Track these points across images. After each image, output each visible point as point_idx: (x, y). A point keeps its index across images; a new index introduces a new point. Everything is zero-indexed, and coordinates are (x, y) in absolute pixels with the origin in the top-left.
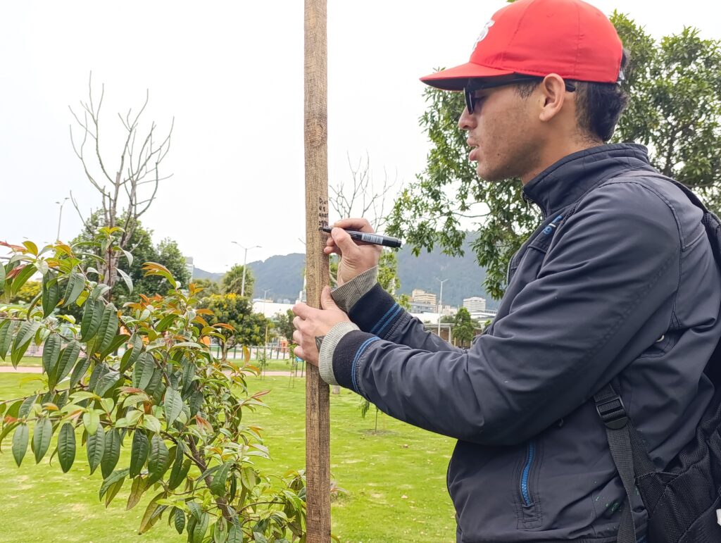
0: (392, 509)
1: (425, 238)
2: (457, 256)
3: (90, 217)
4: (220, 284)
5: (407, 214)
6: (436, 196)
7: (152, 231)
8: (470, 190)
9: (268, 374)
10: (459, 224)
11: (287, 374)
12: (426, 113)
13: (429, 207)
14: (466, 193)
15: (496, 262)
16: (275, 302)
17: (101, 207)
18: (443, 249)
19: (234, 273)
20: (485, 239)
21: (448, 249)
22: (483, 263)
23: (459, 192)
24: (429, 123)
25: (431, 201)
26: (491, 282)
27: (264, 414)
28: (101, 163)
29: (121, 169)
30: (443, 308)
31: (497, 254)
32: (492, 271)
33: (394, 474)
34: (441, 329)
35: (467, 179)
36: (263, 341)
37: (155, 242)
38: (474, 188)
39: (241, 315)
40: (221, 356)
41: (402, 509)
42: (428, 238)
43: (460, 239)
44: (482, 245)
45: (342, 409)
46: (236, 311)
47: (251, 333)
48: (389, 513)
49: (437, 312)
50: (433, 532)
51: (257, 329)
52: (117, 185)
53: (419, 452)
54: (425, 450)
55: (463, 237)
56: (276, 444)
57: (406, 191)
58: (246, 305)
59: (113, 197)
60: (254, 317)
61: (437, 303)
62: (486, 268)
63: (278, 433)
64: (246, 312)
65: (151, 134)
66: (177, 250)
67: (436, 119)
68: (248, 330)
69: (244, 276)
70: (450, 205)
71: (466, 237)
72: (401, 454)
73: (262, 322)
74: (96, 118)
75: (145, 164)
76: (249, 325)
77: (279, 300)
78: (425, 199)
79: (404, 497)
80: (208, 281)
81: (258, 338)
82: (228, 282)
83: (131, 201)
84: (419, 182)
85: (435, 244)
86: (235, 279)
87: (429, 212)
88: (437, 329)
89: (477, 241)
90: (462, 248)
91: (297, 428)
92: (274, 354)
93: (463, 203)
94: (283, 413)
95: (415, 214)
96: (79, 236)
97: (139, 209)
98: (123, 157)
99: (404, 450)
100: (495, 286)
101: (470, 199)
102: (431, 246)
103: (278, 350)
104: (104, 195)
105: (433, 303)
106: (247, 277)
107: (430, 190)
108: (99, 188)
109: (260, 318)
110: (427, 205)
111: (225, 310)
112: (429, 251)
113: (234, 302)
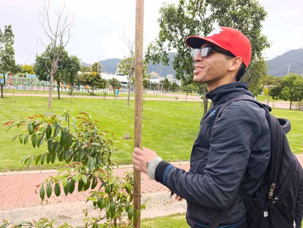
0: (145, 142)
1: (157, 60)
2: (167, 66)
3: (47, 46)
4: (91, 68)
5: (152, 51)
6: (161, 46)
7: (68, 51)
8: (172, 44)
9: (107, 98)
10: (168, 55)
11: (113, 98)
12: (159, 19)
13: (159, 49)
14: (170, 45)
15: (179, 69)
16: (108, 74)
17: (51, 43)
18: (163, 63)
19: (95, 65)
20: (176, 61)
21: (164, 63)
22: (175, 69)
23: (168, 45)
24: (160, 22)
25: (159, 47)
26: (177, 75)
27: (107, 111)
28: (50, 28)
29: (57, 31)
30: (161, 77)
31: (179, 66)
32: (177, 71)
33: (146, 131)
34: (160, 84)
35: (171, 41)
36: (105, 87)
37: (69, 55)
38: (173, 43)
39: (98, 79)
40: (92, 92)
41: (148, 142)
42: (158, 59)
43: (168, 60)
44: (175, 63)
45: (130, 110)
46: (96, 78)
47: (101, 85)
48: (144, 143)
49: (159, 79)
50: (157, 149)
51: (103, 84)
52: (56, 36)
53: (153, 124)
54: (154, 123)
55: (169, 59)
56: (110, 121)
57: (151, 43)
58: (99, 76)
59: (55, 40)
60: (102, 80)
61: (159, 76)
62: (175, 70)
63: (111, 117)
64: (100, 78)
65: (66, 19)
66: (77, 58)
67: (162, 20)
68: (100, 84)
69: (98, 66)
70: (165, 49)
71: (170, 60)
72: (148, 124)
73: (104, 81)
74: (47, 12)
75: (65, 29)
76: (101, 82)
77: (109, 73)
78: (157, 46)
79: (149, 138)
80: (86, 67)
81: (103, 86)
82: (93, 67)
83: (61, 42)
84: (156, 40)
85: (160, 61)
86: (95, 67)
87: (158, 51)
88: (158, 84)
89: (173, 61)
90: (168, 63)
91: (117, 116)
92: (109, 91)
93: (169, 48)
94: (112, 111)
95: (154, 51)
96: (44, 52)
97: (64, 45)
98: (57, 27)
99: (149, 123)
100: (178, 76)
101: (172, 47)
102: (159, 62)
103: (110, 90)
104: (52, 39)
105: (157, 76)
106: (99, 66)
107: (159, 43)
108: (50, 37)
109: (104, 80)
110: (158, 49)
111: (93, 77)
112: (158, 63)
113: (96, 75)
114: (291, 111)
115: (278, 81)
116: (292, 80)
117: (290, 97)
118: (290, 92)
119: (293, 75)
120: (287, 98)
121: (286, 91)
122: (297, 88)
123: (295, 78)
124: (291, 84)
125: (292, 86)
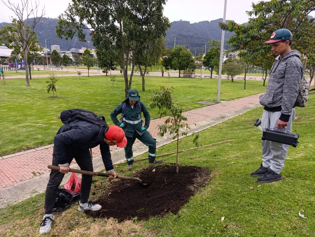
18: (79, 39)
21: (81, 39)
25: (71, 21)
43: (84, 36)
70: (77, 24)
84: (66, 14)
88: (45, 57)
90: (85, 39)
102: (72, 37)
107: (71, 18)
112: (71, 39)
114: (180, 79)
115: (169, 52)
116: (179, 51)
117: (178, 66)
118: (179, 62)
119: (179, 47)
120: (176, 67)
121: (175, 61)
122: (183, 58)
123: (181, 50)
124: (179, 55)
125: (180, 57)
